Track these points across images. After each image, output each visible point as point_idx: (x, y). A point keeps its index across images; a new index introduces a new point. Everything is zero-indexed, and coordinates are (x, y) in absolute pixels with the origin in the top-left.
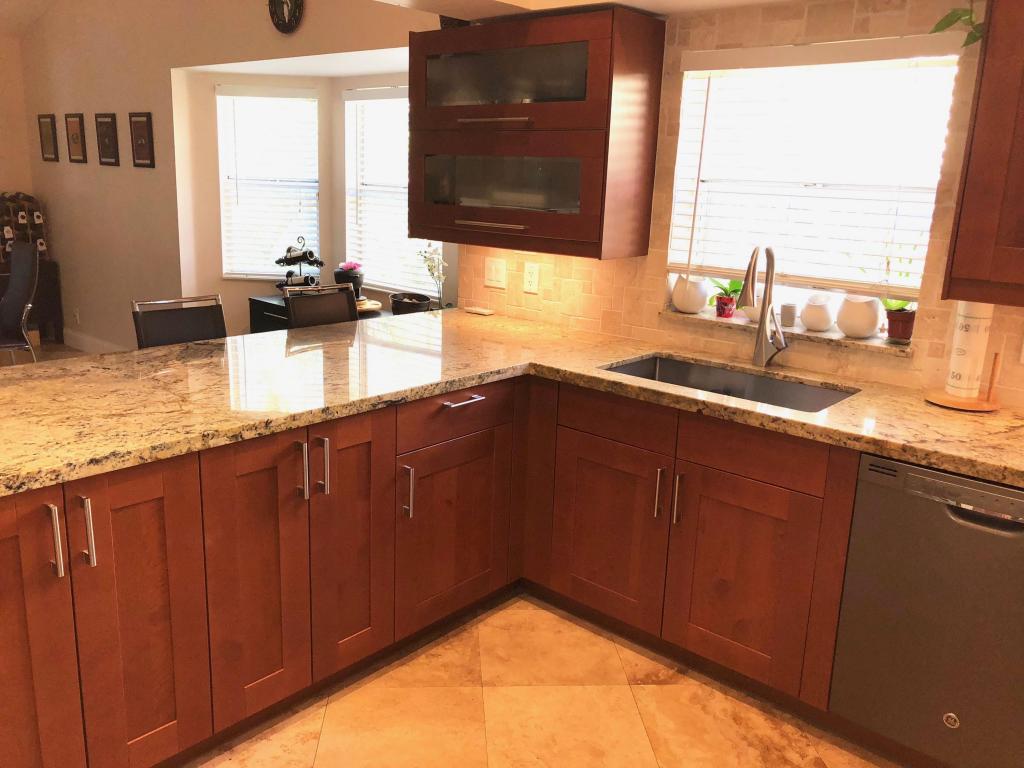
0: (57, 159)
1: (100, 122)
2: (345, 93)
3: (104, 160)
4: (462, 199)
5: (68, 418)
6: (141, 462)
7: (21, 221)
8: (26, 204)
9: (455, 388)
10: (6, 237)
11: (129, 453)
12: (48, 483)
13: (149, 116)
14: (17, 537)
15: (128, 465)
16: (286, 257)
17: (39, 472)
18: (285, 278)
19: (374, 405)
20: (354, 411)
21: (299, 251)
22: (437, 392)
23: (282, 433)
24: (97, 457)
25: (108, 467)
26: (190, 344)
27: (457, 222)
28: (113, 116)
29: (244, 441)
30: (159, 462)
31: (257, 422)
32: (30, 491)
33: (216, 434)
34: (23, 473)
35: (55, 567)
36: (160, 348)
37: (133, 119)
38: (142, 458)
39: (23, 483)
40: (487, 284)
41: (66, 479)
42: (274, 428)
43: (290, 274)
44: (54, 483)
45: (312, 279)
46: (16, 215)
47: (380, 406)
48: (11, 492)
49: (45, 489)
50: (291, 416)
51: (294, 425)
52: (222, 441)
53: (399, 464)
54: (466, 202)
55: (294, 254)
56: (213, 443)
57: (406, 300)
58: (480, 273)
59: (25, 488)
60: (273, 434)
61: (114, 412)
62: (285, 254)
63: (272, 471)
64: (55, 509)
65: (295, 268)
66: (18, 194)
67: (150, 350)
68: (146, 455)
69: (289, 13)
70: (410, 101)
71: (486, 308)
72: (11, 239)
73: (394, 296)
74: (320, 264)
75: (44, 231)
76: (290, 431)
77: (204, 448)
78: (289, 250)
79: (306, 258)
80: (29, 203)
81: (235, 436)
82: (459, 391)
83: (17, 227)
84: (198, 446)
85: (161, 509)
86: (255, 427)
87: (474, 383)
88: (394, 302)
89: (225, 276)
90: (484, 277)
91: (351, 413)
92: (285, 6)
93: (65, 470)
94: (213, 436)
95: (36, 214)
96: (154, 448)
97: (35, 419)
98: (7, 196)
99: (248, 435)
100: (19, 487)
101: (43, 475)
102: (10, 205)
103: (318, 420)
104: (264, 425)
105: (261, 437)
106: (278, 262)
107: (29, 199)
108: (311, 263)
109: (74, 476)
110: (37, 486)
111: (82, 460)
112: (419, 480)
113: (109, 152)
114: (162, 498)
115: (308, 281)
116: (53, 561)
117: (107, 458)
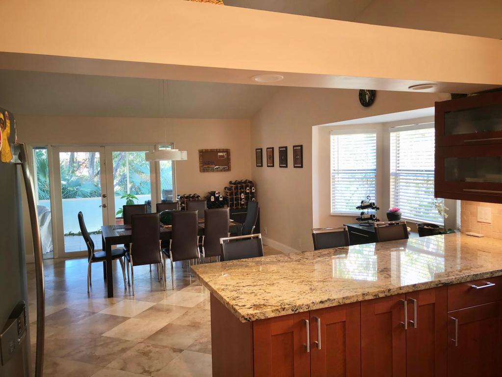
0: (262, 166)
1: (281, 151)
2: (390, 129)
3: (281, 165)
4: (467, 179)
5: (303, 281)
6: (339, 304)
7: (247, 191)
8: (249, 184)
9: (478, 278)
10: (242, 198)
11: (334, 299)
12: (306, 310)
13: (301, 146)
14: (293, 332)
15: (334, 305)
16: (361, 206)
17: (303, 305)
18: (360, 215)
19: (437, 285)
20: (427, 287)
21: (367, 203)
22: (469, 280)
23: (395, 295)
24: (323, 300)
25: (326, 305)
26: (337, 248)
27: (464, 190)
28: (286, 148)
29: (379, 298)
30: (345, 305)
31: (385, 289)
32: (299, 313)
33: (368, 294)
34: (298, 305)
35: (306, 347)
36: (324, 250)
37: (295, 148)
38: (339, 302)
39: (297, 309)
40: (478, 220)
41: (312, 309)
42: (392, 293)
43: (362, 213)
44: (307, 310)
45: (374, 216)
46: (246, 189)
47: (440, 285)
48: (293, 312)
49: (304, 312)
50: (399, 287)
51: (401, 292)
52: (370, 297)
53: (449, 316)
54: (468, 180)
55: (365, 204)
56: (367, 298)
57: (425, 227)
58: (474, 215)
59: (298, 311)
60: (391, 296)
61: (320, 280)
62: (361, 204)
63: (390, 313)
64: (307, 321)
65: (365, 211)
66: (246, 180)
67: (321, 251)
68: (341, 301)
69: (369, 97)
70: (435, 129)
71: (479, 233)
72: (243, 199)
73: (419, 225)
74: (377, 209)
75: (255, 195)
76: (399, 295)
77: (363, 300)
78: (362, 202)
79: (371, 206)
80: (250, 184)
81: (375, 295)
82: (480, 280)
83: (246, 194)
84: (360, 299)
85: (344, 327)
86: (384, 292)
87: (488, 276)
88: (419, 228)
89: (332, 214)
90: (477, 217)
91: (426, 288)
92: (367, 96)
93: (311, 305)
94: (367, 294)
95: (253, 188)
96: (344, 298)
97: (291, 281)
98: (243, 181)
99: (381, 295)
100: (296, 311)
101: (304, 306)
102: (244, 185)
103: (411, 291)
104: (387, 291)
105: (386, 297)
106: (358, 208)
107: (250, 182)
108: (373, 208)
109: (314, 308)
110: (302, 311)
111: (317, 301)
112: (460, 325)
113: (284, 162)
114: (345, 321)
115: (372, 217)
116: (305, 344)
117: (326, 301)
